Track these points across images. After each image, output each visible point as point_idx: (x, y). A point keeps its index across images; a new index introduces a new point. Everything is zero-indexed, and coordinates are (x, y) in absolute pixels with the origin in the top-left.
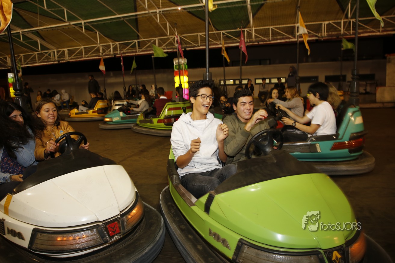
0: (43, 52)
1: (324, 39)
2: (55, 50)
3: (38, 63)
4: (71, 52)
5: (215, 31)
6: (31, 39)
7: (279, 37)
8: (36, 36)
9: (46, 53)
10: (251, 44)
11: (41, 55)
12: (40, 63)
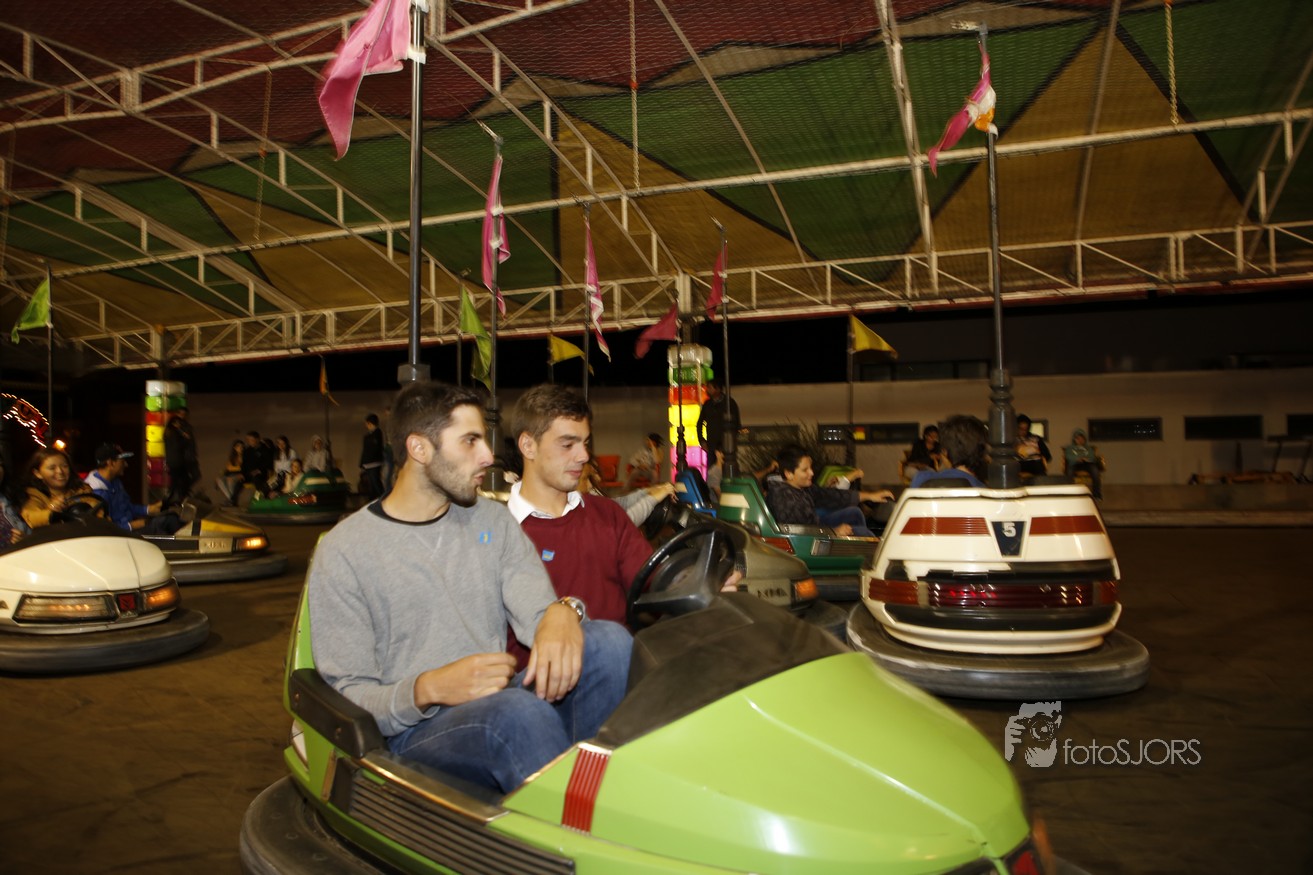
0: (261, 318)
1: (1177, 290)
2: (298, 316)
3: (244, 351)
4: (344, 321)
5: (807, 261)
6: (230, 278)
7: (1021, 283)
8: (243, 269)
9: (269, 322)
10: (925, 303)
11: (253, 328)
12: (251, 350)
